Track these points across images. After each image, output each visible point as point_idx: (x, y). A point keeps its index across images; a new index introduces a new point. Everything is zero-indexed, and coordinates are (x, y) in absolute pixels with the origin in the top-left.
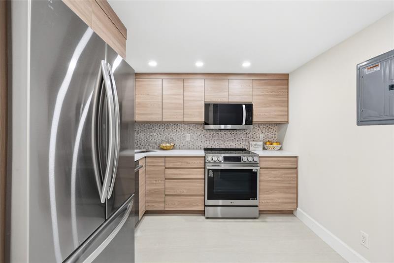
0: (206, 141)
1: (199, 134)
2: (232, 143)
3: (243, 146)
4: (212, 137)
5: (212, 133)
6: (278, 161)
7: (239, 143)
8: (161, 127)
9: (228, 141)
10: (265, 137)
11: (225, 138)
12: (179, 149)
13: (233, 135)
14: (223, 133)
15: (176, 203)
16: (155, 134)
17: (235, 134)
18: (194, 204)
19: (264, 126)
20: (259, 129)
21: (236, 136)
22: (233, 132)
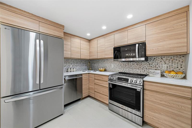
0: (122, 68)
1: (118, 64)
2: (138, 70)
3: (147, 73)
4: (125, 66)
5: (125, 64)
6: (165, 87)
7: (143, 71)
8: (102, 61)
9: (135, 69)
10: (169, 67)
11: (133, 67)
12: (109, 71)
13: (138, 65)
14: (132, 63)
15: (98, 96)
16: (100, 64)
17: (140, 64)
18: (105, 100)
19: (168, 58)
20: (162, 60)
21: (141, 66)
22: (139, 63)
